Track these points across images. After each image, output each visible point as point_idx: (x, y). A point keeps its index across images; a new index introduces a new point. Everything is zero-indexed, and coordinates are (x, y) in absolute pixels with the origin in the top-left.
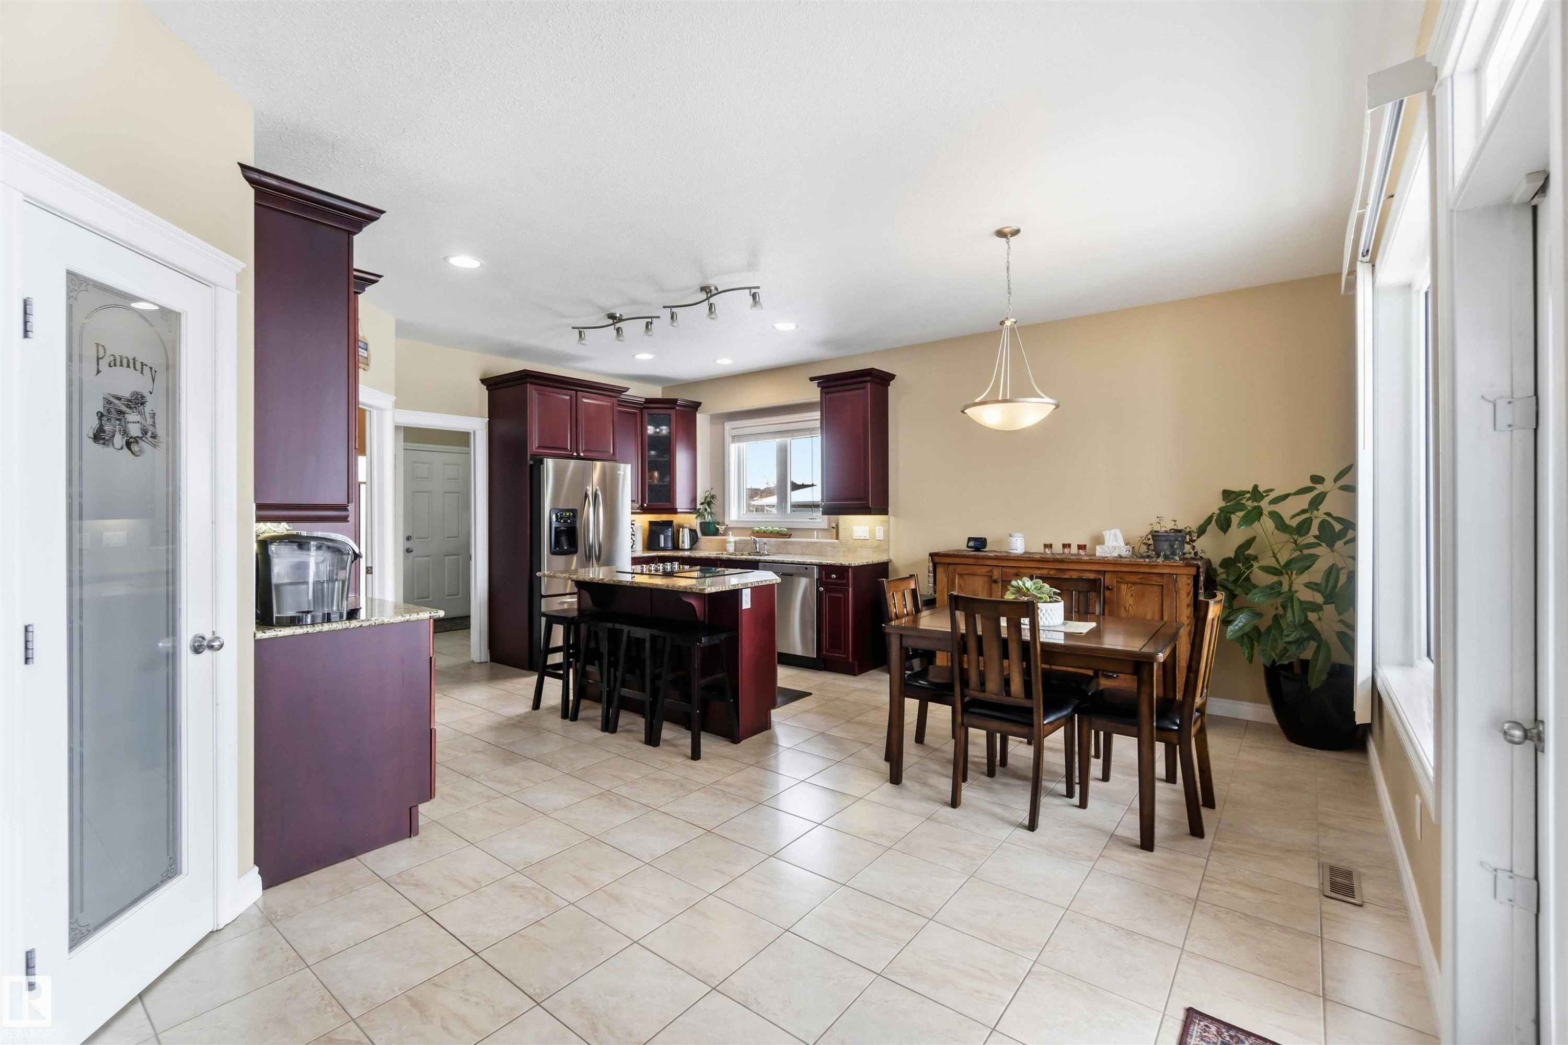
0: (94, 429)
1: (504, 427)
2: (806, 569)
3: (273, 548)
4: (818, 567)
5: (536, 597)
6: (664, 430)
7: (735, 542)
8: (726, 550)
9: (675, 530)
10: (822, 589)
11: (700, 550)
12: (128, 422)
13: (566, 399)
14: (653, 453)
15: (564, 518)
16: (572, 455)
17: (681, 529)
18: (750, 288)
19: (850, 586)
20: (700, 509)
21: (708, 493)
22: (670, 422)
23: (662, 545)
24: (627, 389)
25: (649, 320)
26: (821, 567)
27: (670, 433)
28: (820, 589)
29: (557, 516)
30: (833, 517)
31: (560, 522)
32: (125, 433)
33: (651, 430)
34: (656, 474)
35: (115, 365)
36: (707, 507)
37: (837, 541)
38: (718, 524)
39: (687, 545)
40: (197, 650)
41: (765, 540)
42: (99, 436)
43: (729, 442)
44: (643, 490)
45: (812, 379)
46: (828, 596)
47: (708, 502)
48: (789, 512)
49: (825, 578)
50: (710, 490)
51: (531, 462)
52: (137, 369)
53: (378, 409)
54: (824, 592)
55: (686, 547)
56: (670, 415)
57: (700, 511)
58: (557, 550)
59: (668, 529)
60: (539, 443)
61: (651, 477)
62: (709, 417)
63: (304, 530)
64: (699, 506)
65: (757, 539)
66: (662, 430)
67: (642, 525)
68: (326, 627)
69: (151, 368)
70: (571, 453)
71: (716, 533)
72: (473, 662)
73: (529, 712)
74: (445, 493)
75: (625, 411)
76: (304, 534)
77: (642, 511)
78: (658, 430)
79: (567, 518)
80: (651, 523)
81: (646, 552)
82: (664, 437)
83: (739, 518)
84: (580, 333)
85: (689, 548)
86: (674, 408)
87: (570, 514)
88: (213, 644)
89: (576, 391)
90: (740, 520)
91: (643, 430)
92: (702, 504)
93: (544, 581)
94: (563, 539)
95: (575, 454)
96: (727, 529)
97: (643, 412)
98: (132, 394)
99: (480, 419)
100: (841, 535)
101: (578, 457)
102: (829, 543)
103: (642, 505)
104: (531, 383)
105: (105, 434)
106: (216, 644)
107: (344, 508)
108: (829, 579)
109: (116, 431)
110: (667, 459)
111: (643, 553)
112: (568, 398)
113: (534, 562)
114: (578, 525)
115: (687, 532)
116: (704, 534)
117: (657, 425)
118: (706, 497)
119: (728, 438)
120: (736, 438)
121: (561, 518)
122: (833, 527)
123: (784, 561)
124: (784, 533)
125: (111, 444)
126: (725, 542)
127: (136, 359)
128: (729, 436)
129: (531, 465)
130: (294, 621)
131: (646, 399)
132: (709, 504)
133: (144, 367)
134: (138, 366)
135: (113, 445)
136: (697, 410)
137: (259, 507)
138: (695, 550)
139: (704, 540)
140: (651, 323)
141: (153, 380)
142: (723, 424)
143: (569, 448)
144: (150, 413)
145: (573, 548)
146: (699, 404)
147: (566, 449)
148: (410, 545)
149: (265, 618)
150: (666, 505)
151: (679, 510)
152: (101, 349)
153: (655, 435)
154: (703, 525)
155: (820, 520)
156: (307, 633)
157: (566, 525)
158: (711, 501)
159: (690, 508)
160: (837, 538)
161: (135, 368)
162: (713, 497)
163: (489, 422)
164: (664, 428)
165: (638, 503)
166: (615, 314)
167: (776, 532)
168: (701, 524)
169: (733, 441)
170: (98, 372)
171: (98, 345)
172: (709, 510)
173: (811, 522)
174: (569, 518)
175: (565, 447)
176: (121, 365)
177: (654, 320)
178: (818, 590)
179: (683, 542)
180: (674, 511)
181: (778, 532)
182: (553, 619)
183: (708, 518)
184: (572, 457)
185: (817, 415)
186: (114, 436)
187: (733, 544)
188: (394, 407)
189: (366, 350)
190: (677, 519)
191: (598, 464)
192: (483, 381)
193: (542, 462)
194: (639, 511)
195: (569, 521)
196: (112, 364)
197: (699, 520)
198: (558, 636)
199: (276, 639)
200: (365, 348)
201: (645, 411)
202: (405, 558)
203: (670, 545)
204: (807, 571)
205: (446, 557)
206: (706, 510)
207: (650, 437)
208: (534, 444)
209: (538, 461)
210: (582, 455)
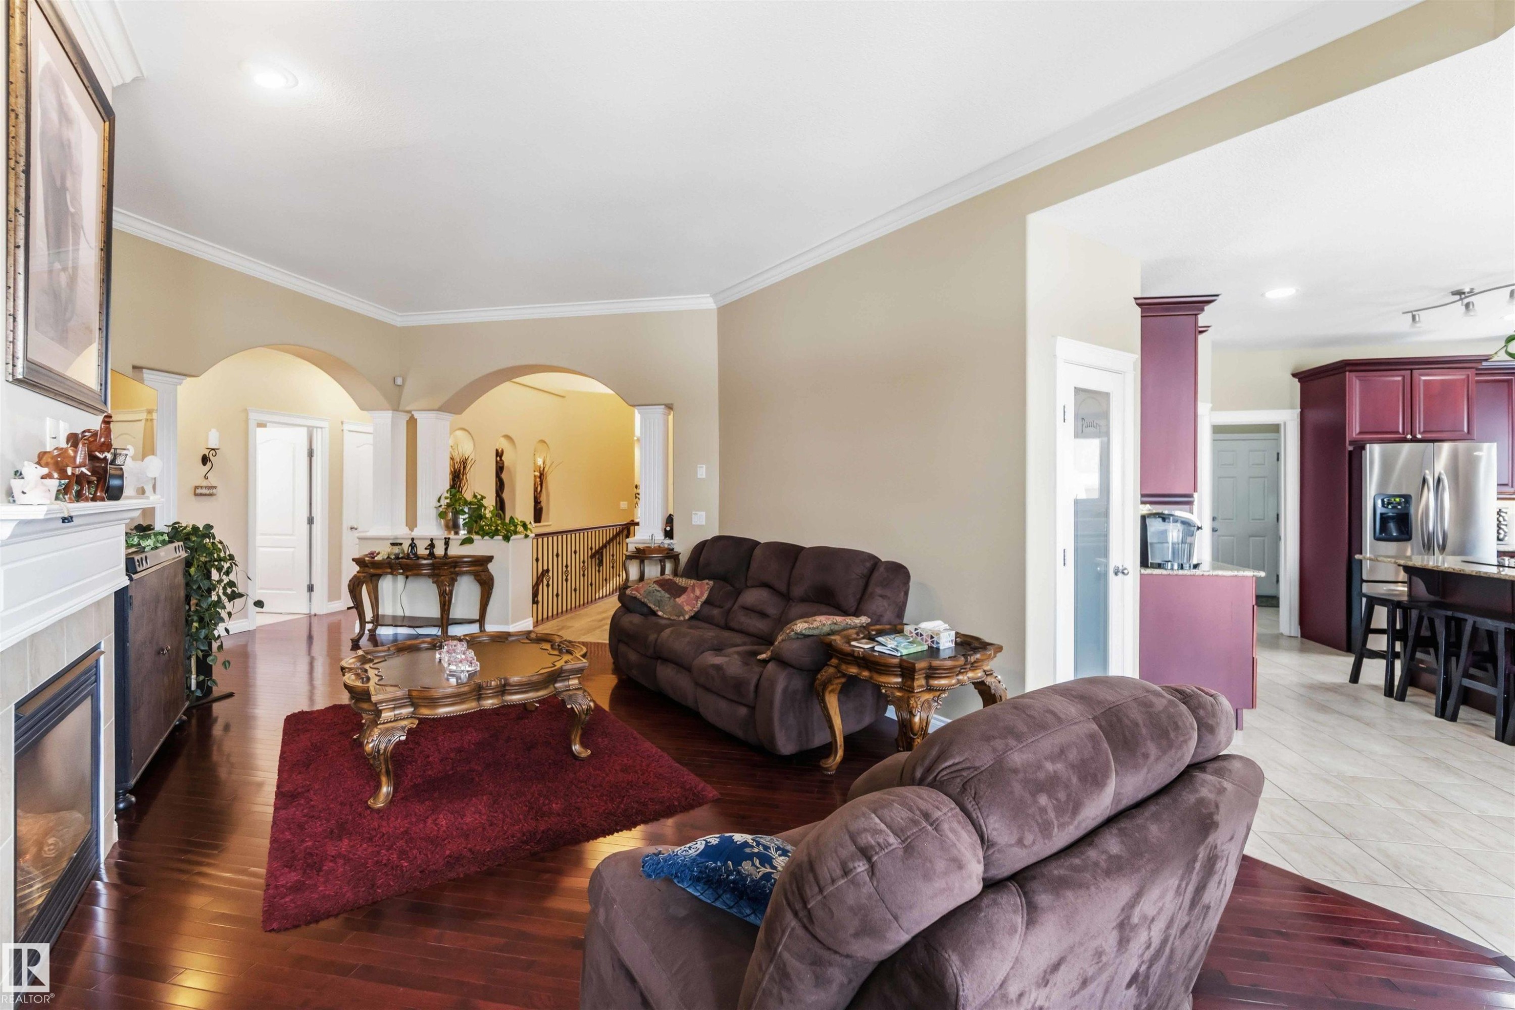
1: (1318, 416)
3: (1148, 521)
5: (1355, 582)
13: (1399, 381)
15: (1392, 503)
16: (1405, 438)
24: (1489, 357)
25: (1513, 287)
29: (1383, 501)
31: (1387, 507)
40: (1116, 573)
51: (1350, 448)
58: (1383, 534)
60: (1361, 427)
63: (1166, 510)
68: (1181, 572)
70: (1404, 436)
72: (1282, 634)
74: (1250, 477)
76: (1166, 512)
79: (1397, 504)
84: (1414, 317)
87: (1402, 500)
88: (1123, 572)
89: (1411, 370)
93: (1367, 565)
94: (1392, 526)
95: (1409, 437)
99: (1289, 411)
101: (1415, 439)
104: (1350, 371)
106: (1126, 572)
107: (1191, 496)
112: (1400, 378)
113: (1354, 543)
114: (1412, 511)
121: (1389, 503)
129: (1350, 452)
130: (1159, 566)
137: (1143, 496)
143: (1401, 430)
145: (1406, 535)
147: (1398, 432)
148: (1217, 525)
149: (1144, 563)
156: (1169, 575)
157: (1395, 511)
163: (1302, 414)
165: (1511, 487)
166: (1463, 290)
171: (1082, 419)
174: (1399, 504)
175: (1396, 430)
182: (1373, 601)
184: (1405, 440)
188: (1210, 412)
191: (1446, 446)
192: (1294, 375)
193: (1363, 448)
195: (1399, 507)
198: (1381, 616)
199: (1151, 575)
202: (1213, 536)
205: (1252, 539)
208: (1354, 430)
209: (1360, 447)
210: (1419, 436)
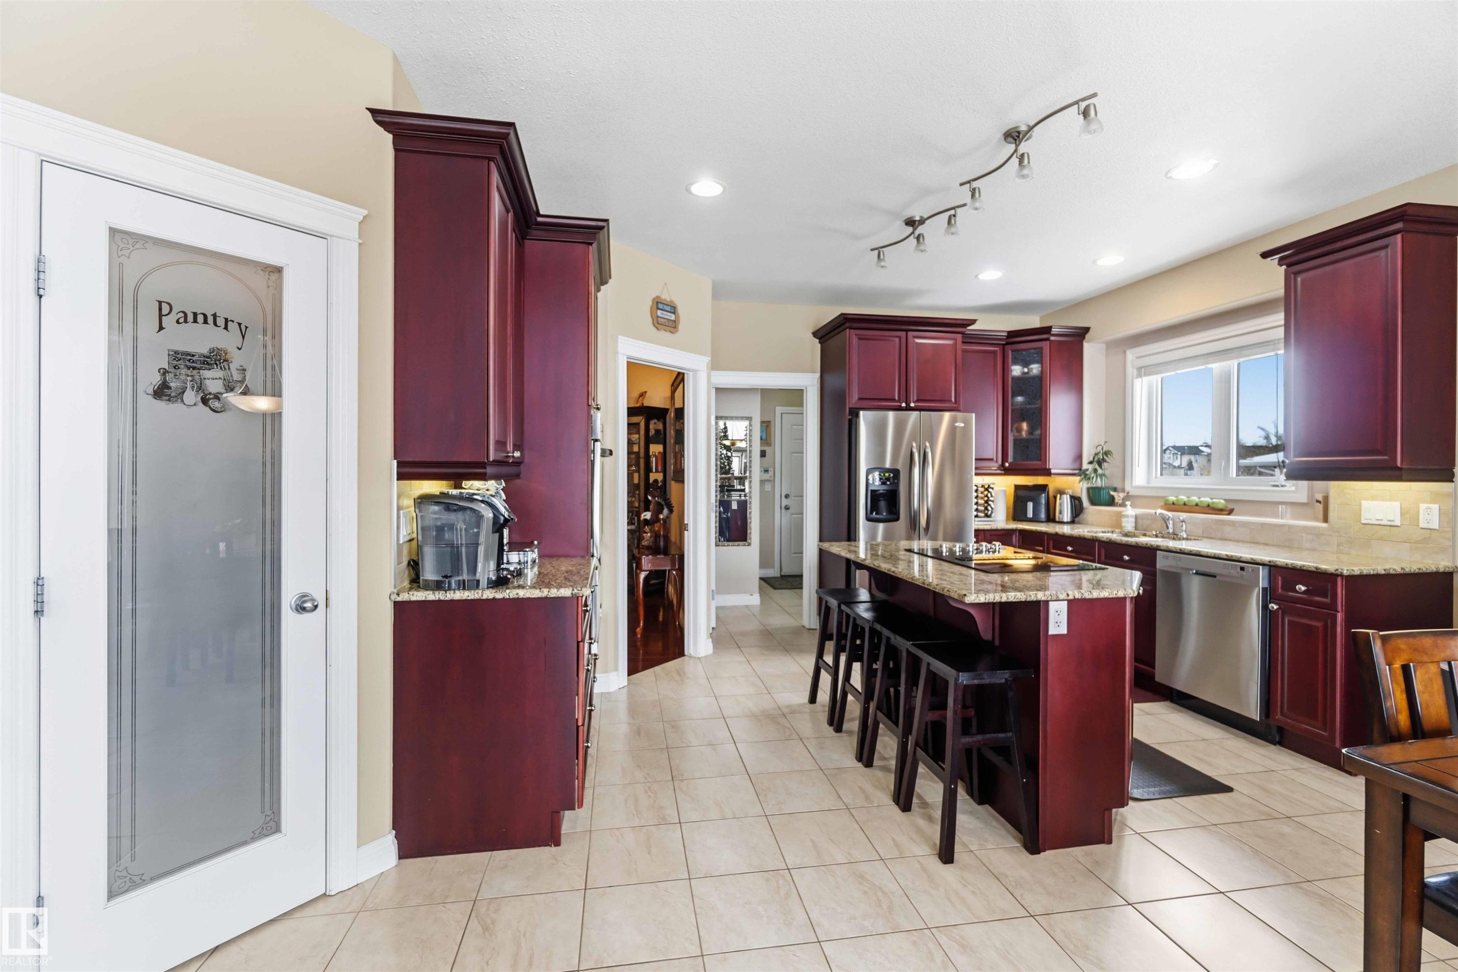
0: (155, 386)
1: (834, 381)
2: (1242, 569)
4: (1267, 569)
6: (1035, 369)
7: (1136, 517)
8: (1120, 526)
9: (1051, 494)
10: (1275, 607)
11: (1086, 524)
12: (205, 379)
13: (896, 343)
14: (1020, 399)
15: (883, 479)
16: (900, 406)
17: (1058, 496)
18: (1077, 103)
19: (1339, 609)
20: (1087, 470)
21: (1100, 448)
22: (1042, 357)
23: (1030, 514)
24: (973, 322)
25: (952, 212)
26: (1273, 568)
27: (1042, 371)
28: (1270, 605)
29: (874, 477)
30: (1319, 484)
31: (878, 484)
32: (200, 388)
33: (1017, 370)
34: (1025, 426)
35: (186, 321)
36: (1097, 467)
37: (1325, 525)
38: (1115, 490)
39: (1067, 516)
40: (301, 609)
41: (1183, 516)
42: (161, 392)
43: (1133, 377)
44: (1004, 446)
45: (1265, 255)
46: (1289, 621)
47: (1099, 461)
48: (1234, 475)
49: (1282, 588)
50: (1102, 444)
51: (849, 414)
52: (218, 325)
53: (694, 371)
54: (1280, 611)
55: (1065, 520)
56: (1042, 348)
57: (1087, 473)
58: (875, 514)
59: (1042, 494)
61: (1019, 430)
62: (1104, 346)
64: (1085, 466)
65: (1170, 514)
66: (1032, 369)
67: (1005, 489)
69: (240, 324)
70: (899, 404)
71: (1111, 502)
72: (804, 626)
73: (803, 705)
75: (977, 349)
77: (1003, 472)
78: (1026, 370)
79: (886, 479)
80: (1017, 487)
81: (1012, 522)
82: (1034, 378)
83: (1148, 483)
84: (879, 255)
85: (1069, 520)
86: (1048, 339)
87: (890, 475)
88: (305, 605)
89: (907, 331)
90: (1148, 485)
91: (1005, 370)
92: (1091, 463)
94: (883, 504)
95: (904, 405)
96: (1128, 497)
97: (1006, 349)
98: (210, 350)
99: (810, 375)
100: (1332, 515)
101: (908, 408)
102: (1305, 529)
103: (1003, 465)
104: (851, 328)
105: (171, 391)
106: (308, 605)
108: (1292, 592)
109: (186, 387)
110: (1038, 406)
111: (1007, 524)
112: (897, 340)
113: (852, 529)
114: (901, 488)
115: (1066, 499)
116: (1093, 502)
117: (1026, 364)
118: (1097, 454)
119: (1131, 371)
120: (1143, 371)
121: (880, 480)
122: (1318, 501)
123: (1200, 551)
124: (1220, 506)
125: (179, 400)
126: (1120, 516)
127: (217, 315)
128: (1133, 368)
131: (1009, 332)
132: (1100, 463)
133: (230, 323)
134: (221, 322)
135: (182, 401)
136: (1084, 338)
137: (400, 464)
138: (1079, 523)
139: (1091, 511)
140: (954, 216)
141: (243, 337)
142: (1125, 352)
143: (897, 398)
144: (237, 369)
145: (893, 515)
146: (1087, 330)
147: (893, 400)
150: (1035, 463)
151: (1053, 471)
152: (164, 306)
153: (1025, 376)
154: (1091, 491)
155: (1293, 488)
157: (886, 487)
158: (1103, 459)
159: (1071, 468)
160: (1326, 519)
161: (215, 324)
162: (1107, 453)
163: (820, 377)
164: (1033, 366)
165: (997, 462)
166: (913, 217)
167: (1206, 504)
168: (1088, 489)
169: (1139, 375)
170: (161, 328)
171: (160, 303)
172: (1100, 471)
173: (1274, 491)
174: (889, 479)
175: (892, 398)
176: (195, 321)
177: (958, 210)
178: (1265, 607)
179: (1060, 513)
180: (1047, 472)
181: (1208, 506)
183: (1098, 483)
184: (899, 408)
185: (1279, 318)
186: (183, 392)
187: (1133, 520)
188: (710, 366)
189: (674, 313)
190: (1053, 483)
191: (947, 416)
192: (814, 332)
193: (857, 414)
194: (999, 472)
195: (888, 483)
196: (182, 320)
197: (1085, 485)
200: (673, 311)
201: (1008, 347)
203: (1043, 516)
204: (1244, 573)
206: (1095, 471)
207: (1016, 379)
208: (853, 399)
209: (854, 414)
210: (912, 405)
